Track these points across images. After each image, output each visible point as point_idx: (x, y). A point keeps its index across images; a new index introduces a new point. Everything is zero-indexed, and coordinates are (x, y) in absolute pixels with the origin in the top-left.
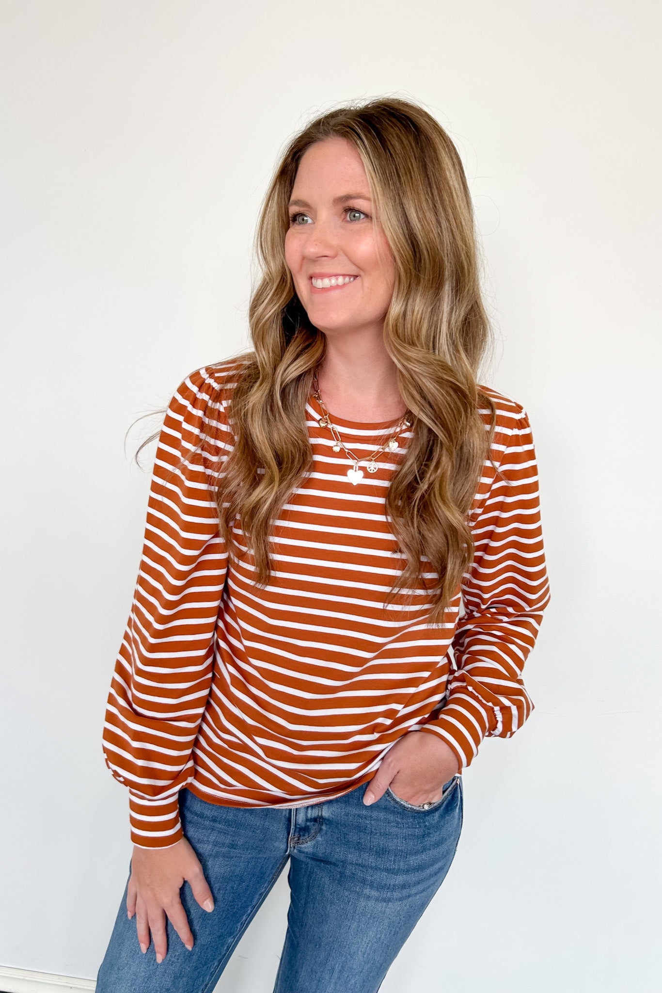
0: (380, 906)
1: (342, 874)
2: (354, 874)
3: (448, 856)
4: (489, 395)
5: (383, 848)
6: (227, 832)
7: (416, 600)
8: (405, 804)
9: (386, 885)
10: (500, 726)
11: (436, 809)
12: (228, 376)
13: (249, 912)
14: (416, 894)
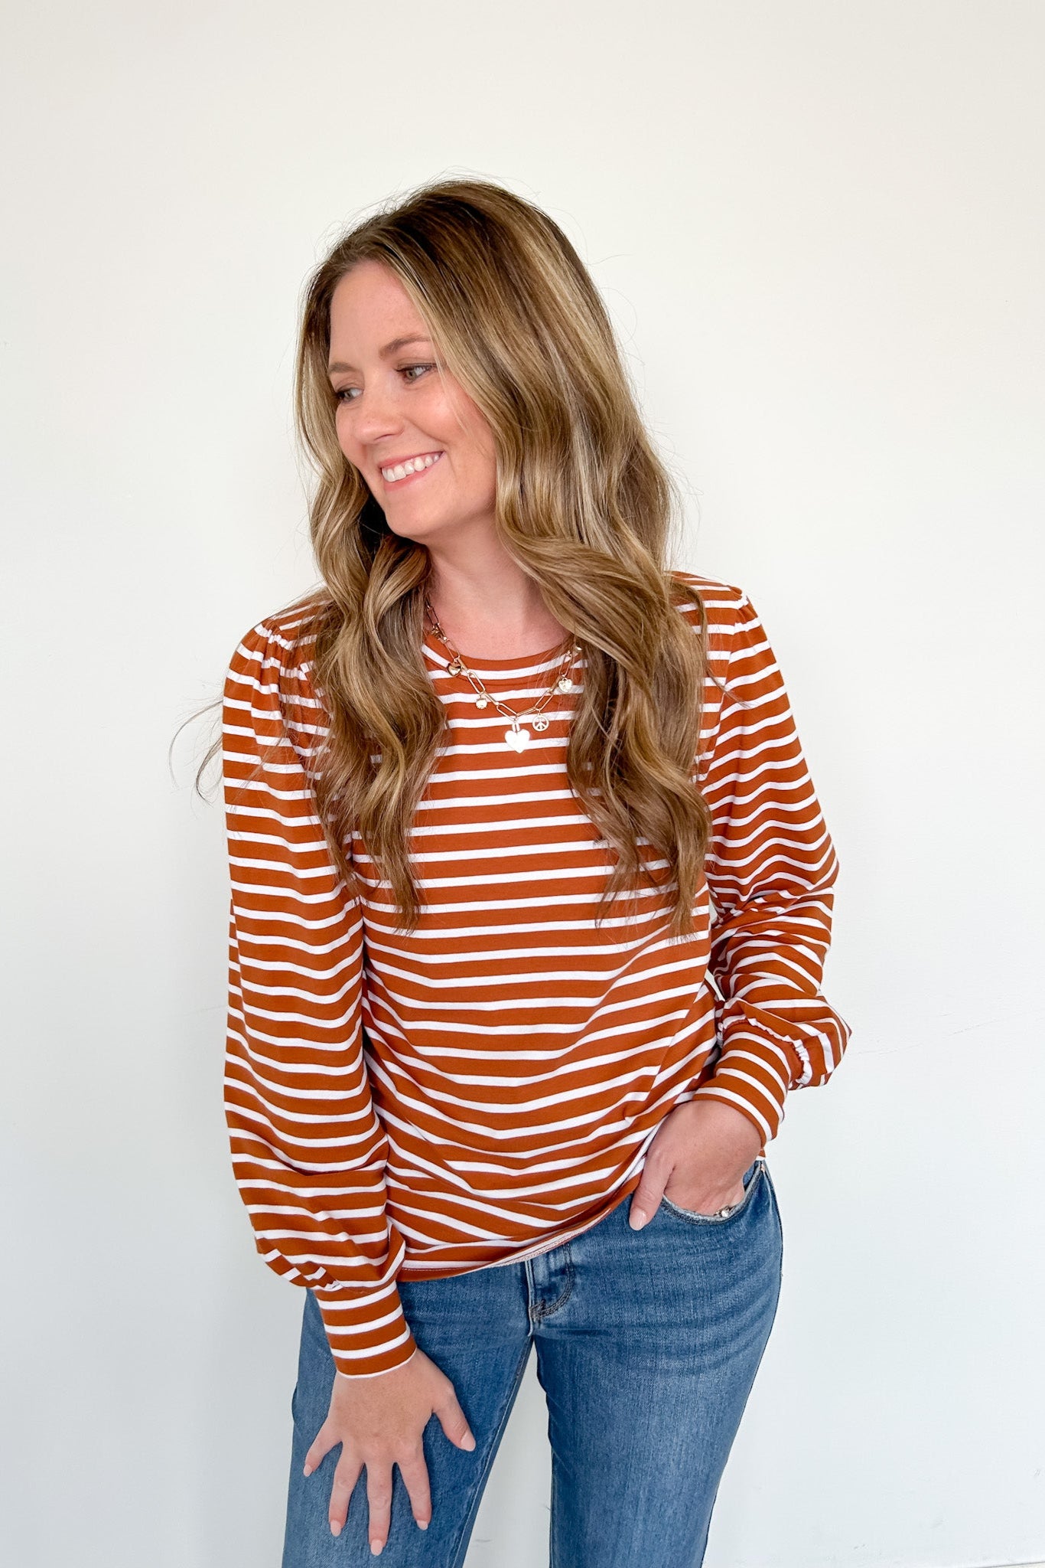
0: (689, 1382)
1: (621, 1347)
2: (638, 1341)
3: (771, 1285)
4: (688, 582)
5: (673, 1292)
6: (433, 1322)
7: (643, 906)
8: (693, 1216)
9: (689, 1347)
10: (808, 1069)
11: (740, 1215)
12: (302, 626)
13: (490, 1440)
14: (737, 1353)
